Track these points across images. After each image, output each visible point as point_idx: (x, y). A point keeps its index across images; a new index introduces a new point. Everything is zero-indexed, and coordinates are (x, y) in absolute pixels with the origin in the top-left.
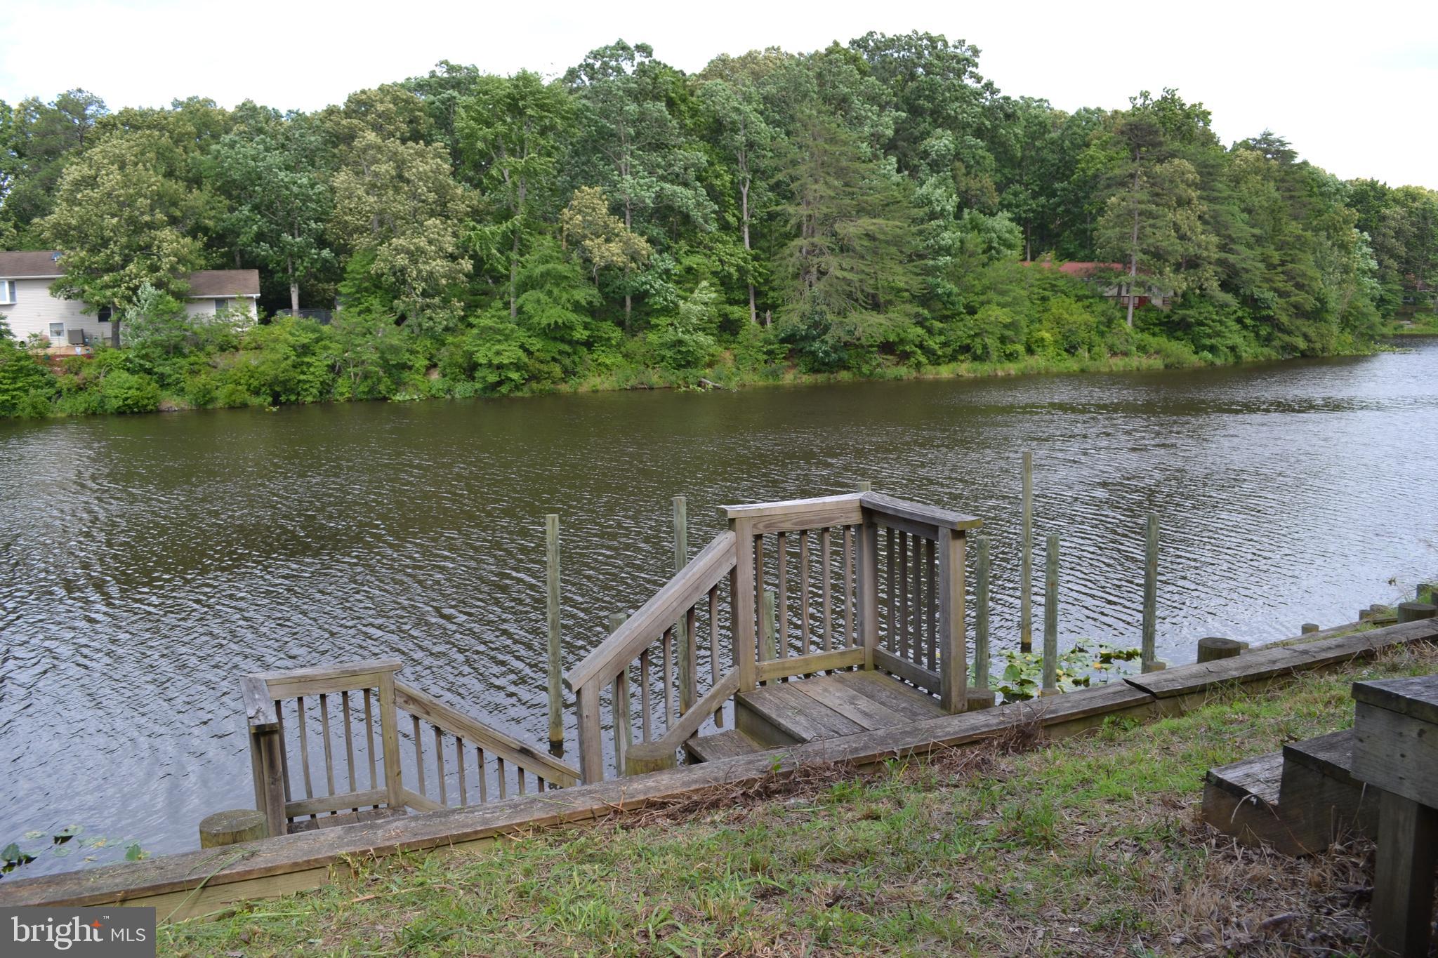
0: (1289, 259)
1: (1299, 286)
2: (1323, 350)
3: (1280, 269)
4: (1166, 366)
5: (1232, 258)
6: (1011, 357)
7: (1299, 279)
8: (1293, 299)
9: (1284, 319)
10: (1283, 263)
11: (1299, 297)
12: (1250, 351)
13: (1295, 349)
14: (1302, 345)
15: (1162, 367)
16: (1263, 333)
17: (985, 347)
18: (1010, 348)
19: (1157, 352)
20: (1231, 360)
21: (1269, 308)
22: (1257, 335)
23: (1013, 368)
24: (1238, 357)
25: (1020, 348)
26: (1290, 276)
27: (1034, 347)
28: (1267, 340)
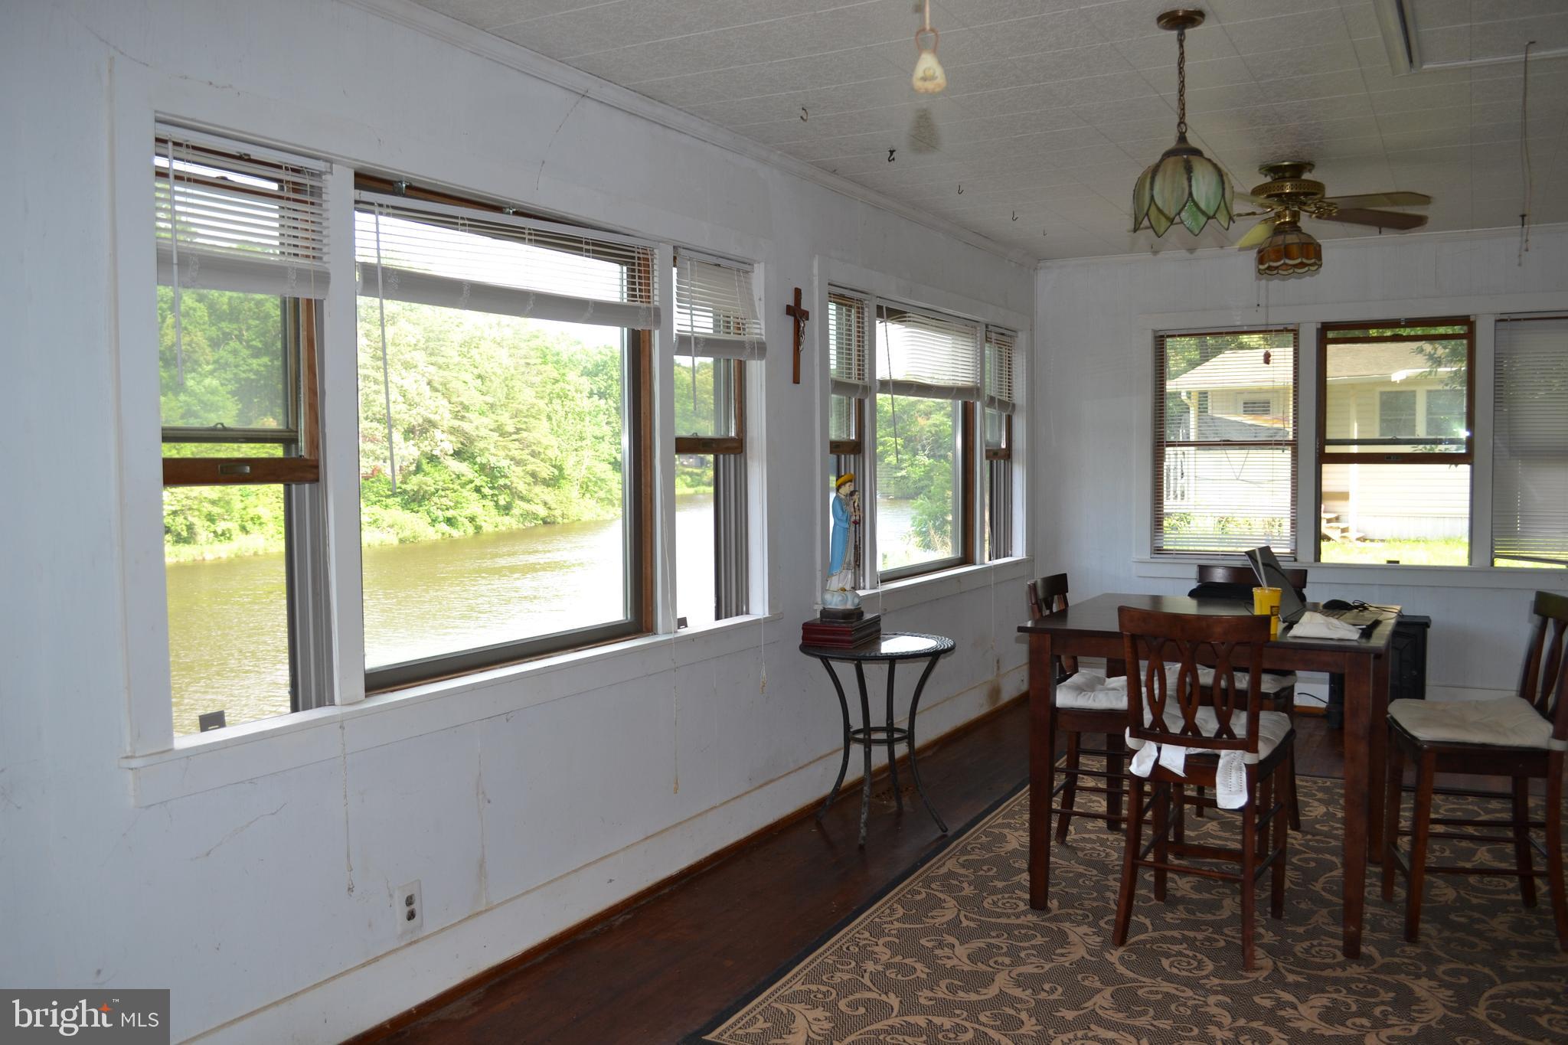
0: (524, 426)
1: (533, 454)
2: (563, 516)
3: (514, 437)
4: (401, 541)
5: (466, 426)
6: (224, 535)
7: (534, 447)
8: (529, 468)
9: (521, 487)
10: (518, 431)
11: (534, 465)
12: (492, 521)
13: (535, 516)
14: (542, 512)
15: (396, 542)
16: (502, 502)
17: (190, 528)
18: (220, 526)
19: (391, 526)
20: (471, 530)
21: (506, 477)
22: (497, 505)
23: (223, 551)
24: (478, 528)
25: (233, 526)
26: (525, 445)
27: (249, 525)
28: (507, 509)
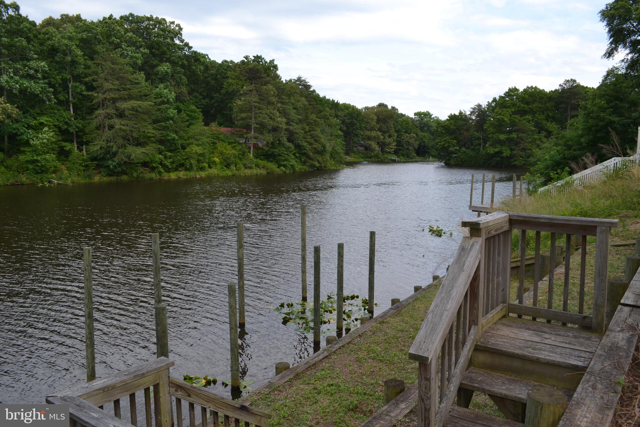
0: (311, 129)
1: (316, 141)
2: (325, 167)
3: (309, 133)
4: (267, 173)
5: (291, 128)
6: (202, 169)
7: (316, 138)
8: (314, 146)
9: (311, 154)
10: (310, 131)
11: (316, 145)
12: (298, 167)
13: (314, 166)
14: (318, 165)
15: (266, 174)
16: (303, 160)
17: (191, 164)
18: (202, 165)
19: (263, 167)
20: (292, 171)
21: (305, 149)
22: (301, 160)
23: (203, 174)
24: (294, 170)
25: (206, 165)
26: (312, 137)
27: (211, 165)
28: (304, 163)
